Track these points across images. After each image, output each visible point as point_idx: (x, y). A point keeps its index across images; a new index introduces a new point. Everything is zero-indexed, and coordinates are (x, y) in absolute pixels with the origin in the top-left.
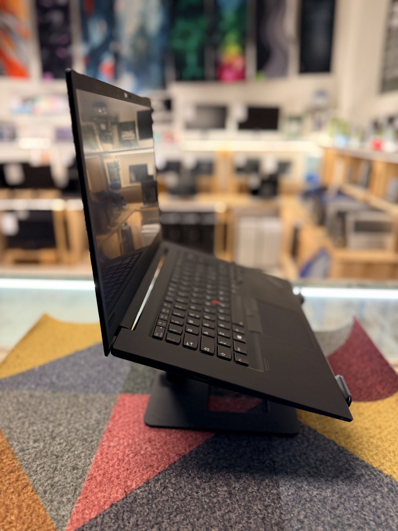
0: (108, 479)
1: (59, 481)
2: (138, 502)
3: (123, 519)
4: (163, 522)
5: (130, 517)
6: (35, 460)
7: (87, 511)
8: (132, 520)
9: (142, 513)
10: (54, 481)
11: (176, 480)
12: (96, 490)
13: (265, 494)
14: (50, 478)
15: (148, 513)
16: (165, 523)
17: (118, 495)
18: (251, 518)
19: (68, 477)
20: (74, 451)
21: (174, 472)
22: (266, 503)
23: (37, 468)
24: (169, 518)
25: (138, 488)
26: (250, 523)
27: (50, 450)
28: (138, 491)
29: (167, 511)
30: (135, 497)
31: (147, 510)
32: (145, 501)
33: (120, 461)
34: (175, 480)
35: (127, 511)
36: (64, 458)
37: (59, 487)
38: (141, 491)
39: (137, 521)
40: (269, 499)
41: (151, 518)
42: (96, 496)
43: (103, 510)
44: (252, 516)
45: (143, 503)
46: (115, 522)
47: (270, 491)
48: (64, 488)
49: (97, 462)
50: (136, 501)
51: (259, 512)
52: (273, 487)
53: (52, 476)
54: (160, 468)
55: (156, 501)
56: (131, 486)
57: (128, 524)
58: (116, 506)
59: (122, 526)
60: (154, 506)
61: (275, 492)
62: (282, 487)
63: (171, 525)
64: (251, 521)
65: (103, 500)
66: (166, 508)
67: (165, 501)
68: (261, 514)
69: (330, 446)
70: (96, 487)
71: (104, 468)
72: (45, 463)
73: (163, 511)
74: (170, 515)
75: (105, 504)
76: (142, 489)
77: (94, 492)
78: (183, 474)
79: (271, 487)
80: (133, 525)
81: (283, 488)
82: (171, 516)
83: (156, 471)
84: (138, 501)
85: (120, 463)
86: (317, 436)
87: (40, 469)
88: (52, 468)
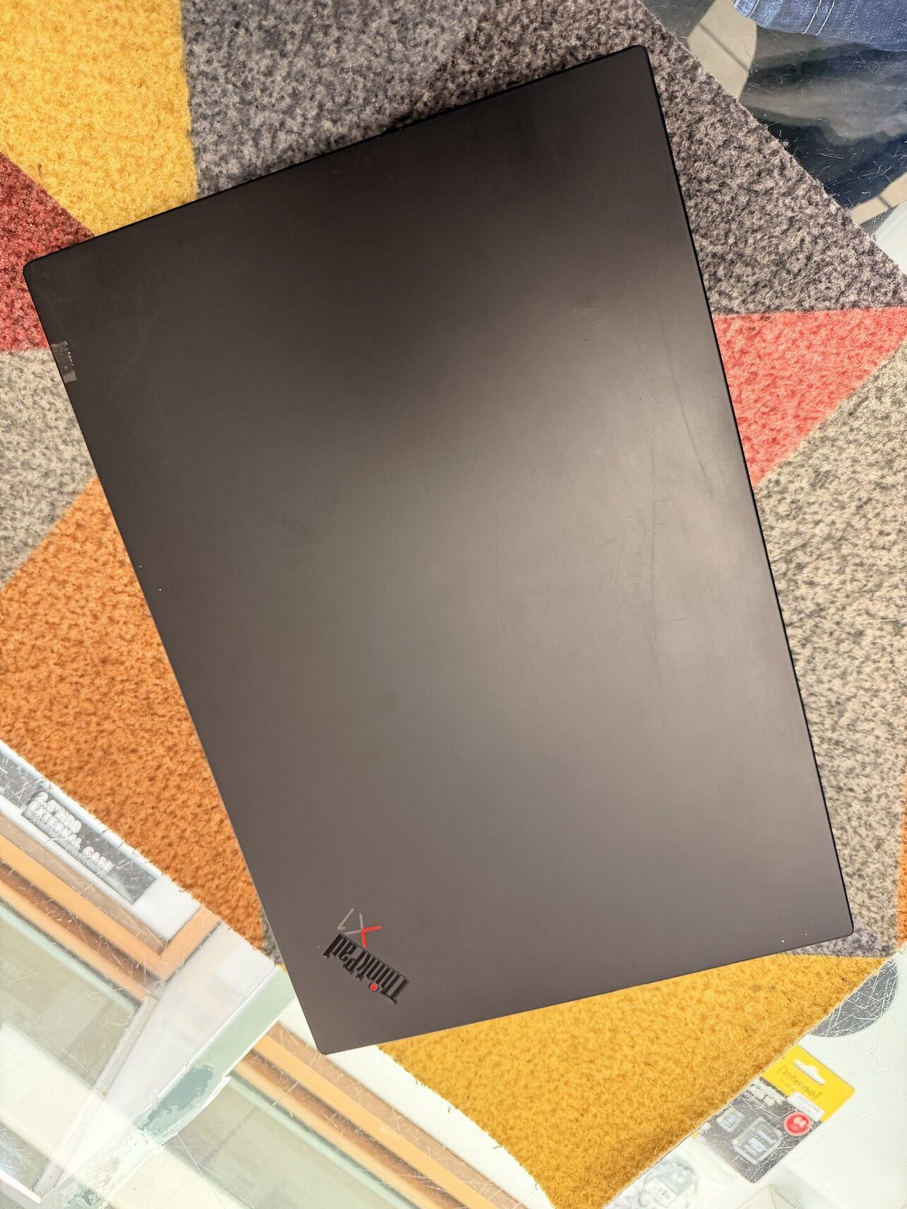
0: (773, 390)
1: (871, 465)
2: (755, 277)
3: (809, 258)
4: (740, 187)
5: (792, 253)
6: (887, 569)
7: (863, 337)
8: (793, 241)
9: (765, 243)
10: (880, 473)
12: (813, 378)
13: (490, 74)
14: (884, 488)
15: (754, 231)
16: (739, 181)
17: (781, 327)
18: (567, 47)
19: (848, 463)
20: (798, 533)
22: (506, 51)
23: (895, 543)
24: (723, 185)
25: (731, 311)
26: (579, 38)
27: (842, 577)
28: (735, 304)
29: (715, 207)
30: (752, 293)
31: (751, 241)
32: (738, 269)
35: (789, 272)
36: (826, 530)
37: (880, 446)
38: (730, 298)
39: (784, 232)
40: (492, 57)
41: (757, 215)
42: (824, 359)
43: (831, 312)
44: (561, 52)
45: (747, 265)
46: (827, 265)
47: (471, 72)
48: (870, 437)
49: (768, 460)
50: (756, 284)
51: (541, 47)
52: (453, 78)
53: (877, 494)
55: (719, 249)
56: (740, 331)
57: (808, 239)
58: (800, 303)
59: (821, 242)
60: (731, 241)
61: (463, 65)
62: (435, 59)
63: (731, 167)
64: (574, 42)
65: (816, 340)
66: (712, 213)
67: (702, 232)
68: (540, 37)
69: (209, 62)
70: (810, 386)
71: (764, 426)
72: (873, 547)
73: (721, 213)
74: (716, 191)
75: (819, 327)
76: (725, 302)
77: (823, 377)
79: (461, 79)
80: (799, 229)
81: (437, 53)
82: (716, 187)
84: (751, 280)
86: (205, 117)
87: (888, 534)
88: (864, 516)
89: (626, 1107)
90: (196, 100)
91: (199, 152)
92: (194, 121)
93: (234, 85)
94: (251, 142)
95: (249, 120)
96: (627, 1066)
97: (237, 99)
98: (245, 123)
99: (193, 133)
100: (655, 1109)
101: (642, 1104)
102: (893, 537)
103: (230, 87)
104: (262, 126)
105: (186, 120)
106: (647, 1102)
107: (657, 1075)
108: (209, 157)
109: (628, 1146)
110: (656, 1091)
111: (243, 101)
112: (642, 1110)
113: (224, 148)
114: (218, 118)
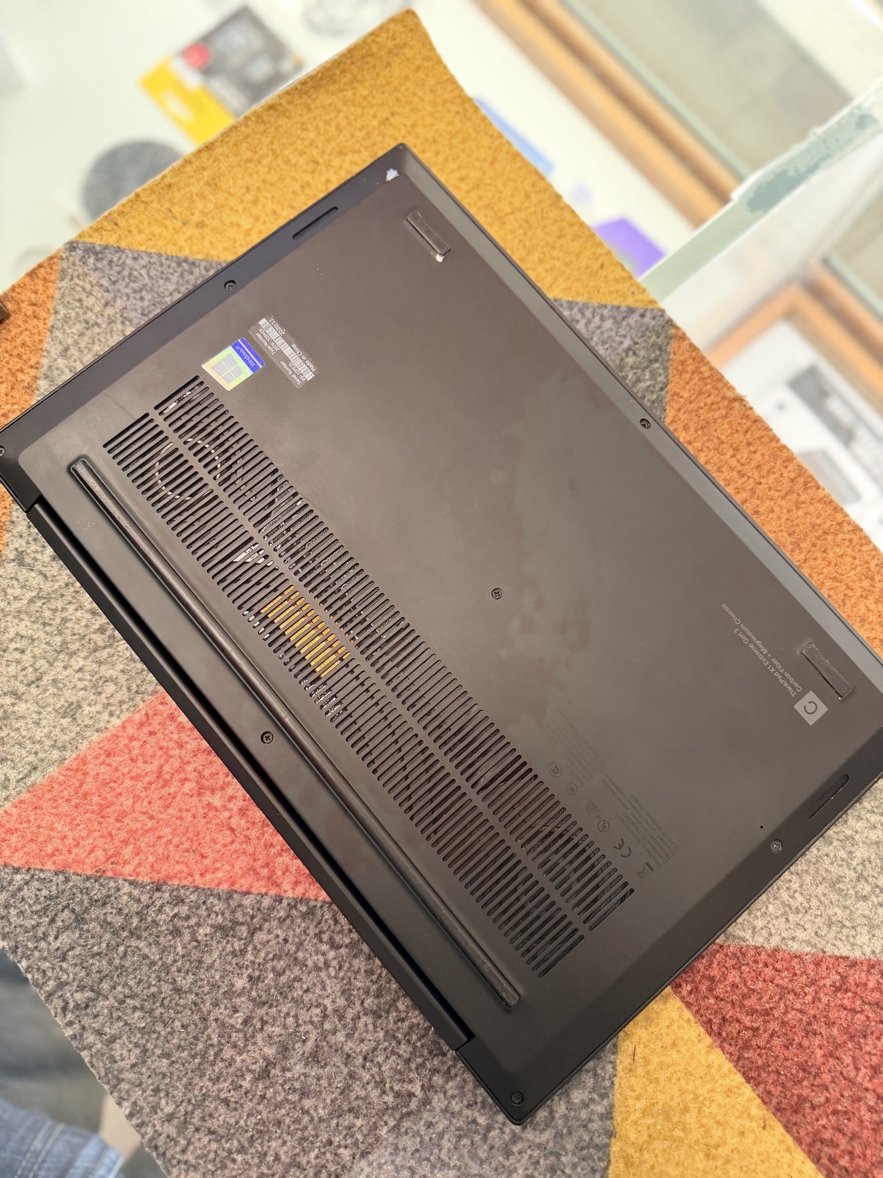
0: (103, 802)
1: (23, 717)
2: (105, 911)
3: (53, 921)
4: (106, 998)
5: (67, 928)
6: (22, 616)
7: (14, 839)
8: (65, 939)
9: (91, 941)
10: (16, 708)
11: (208, 938)
12: (65, 808)
13: (322, 1142)
14: (14, 694)
15: (99, 954)
16: (107, 1003)
17: (87, 860)
18: (246, 1154)
19: (44, 722)
20: (100, 663)
21: (223, 914)
22: (303, 1160)
23: (11, 640)
24: (122, 1002)
25: (131, 883)
26: (234, 1161)
27: (64, 615)
28: (126, 888)
29: (132, 983)
30: (109, 896)
31: (104, 945)
32: (118, 921)
33: (159, 777)
34: (206, 935)
35: (73, 911)
36: (73, 662)
37: (12, 734)
38: (130, 895)
39: (72, 948)
40: (317, 1157)
41: (95, 969)
42: (53, 824)
43: (39, 867)
44: (253, 1150)
45: (110, 924)
46: (36, 912)
47: (339, 1146)
48: (20, 744)
49: (117, 737)
50: (104, 904)
51: (270, 1159)
52: (356, 1143)
53: (22, 689)
54: (208, 876)
55: (134, 943)
56: (126, 862)
57: (51, 939)
58: (67, 880)
59: (40, 934)
60: (122, 949)
61: (345, 1153)
62: (370, 1164)
63: (111, 1017)
64: (239, 1158)
65: (57, 843)
66: (135, 977)
67: (147, 961)
68: (269, 1168)
70: (68, 800)
71: (116, 769)
72: (32, 640)
73: (127, 976)
74: (128, 997)
75: (53, 855)
76: (136, 892)
77: (56, 808)
78: (233, 936)
79: (349, 1141)
80: (58, 949)
81: (367, 1170)
82: (128, 1001)
83: (197, 877)
84: (108, 909)
85: (153, 786)
86: (597, 1147)
87: (16, 649)
88: (36, 670)
89: (343, 123)
90: (602, 1165)
91: (608, 1115)
92: (608, 1146)
93: (564, 1172)
94: (557, 1116)
95: (555, 1137)
96: (336, 162)
97: (564, 1159)
98: (558, 1136)
99: (610, 1134)
100: (315, 118)
101: (327, 123)
102: (13, 646)
103: (568, 1171)
104: (544, 1130)
105: (615, 1148)
106: (322, 125)
107: (308, 151)
108: (599, 1109)
109: (346, 84)
110: (312, 135)
111: (558, 1156)
112: (327, 118)
113: (584, 1114)
114: (585, 1144)
